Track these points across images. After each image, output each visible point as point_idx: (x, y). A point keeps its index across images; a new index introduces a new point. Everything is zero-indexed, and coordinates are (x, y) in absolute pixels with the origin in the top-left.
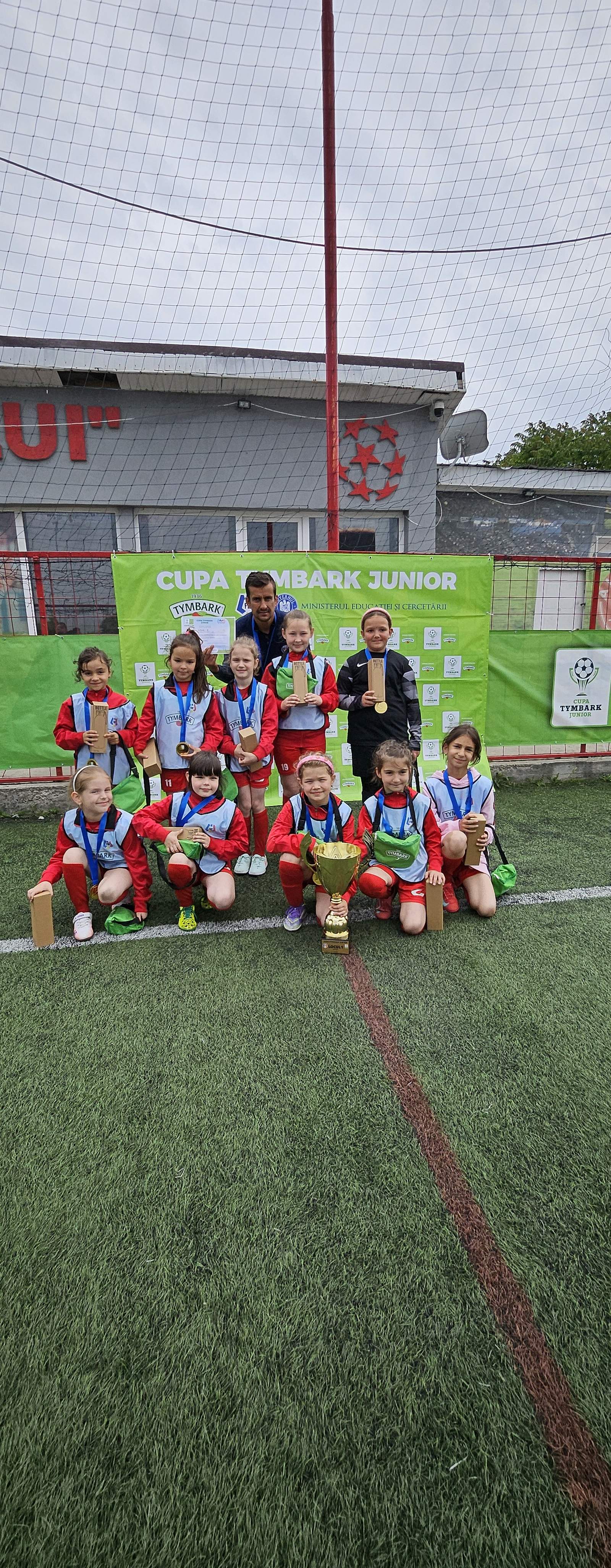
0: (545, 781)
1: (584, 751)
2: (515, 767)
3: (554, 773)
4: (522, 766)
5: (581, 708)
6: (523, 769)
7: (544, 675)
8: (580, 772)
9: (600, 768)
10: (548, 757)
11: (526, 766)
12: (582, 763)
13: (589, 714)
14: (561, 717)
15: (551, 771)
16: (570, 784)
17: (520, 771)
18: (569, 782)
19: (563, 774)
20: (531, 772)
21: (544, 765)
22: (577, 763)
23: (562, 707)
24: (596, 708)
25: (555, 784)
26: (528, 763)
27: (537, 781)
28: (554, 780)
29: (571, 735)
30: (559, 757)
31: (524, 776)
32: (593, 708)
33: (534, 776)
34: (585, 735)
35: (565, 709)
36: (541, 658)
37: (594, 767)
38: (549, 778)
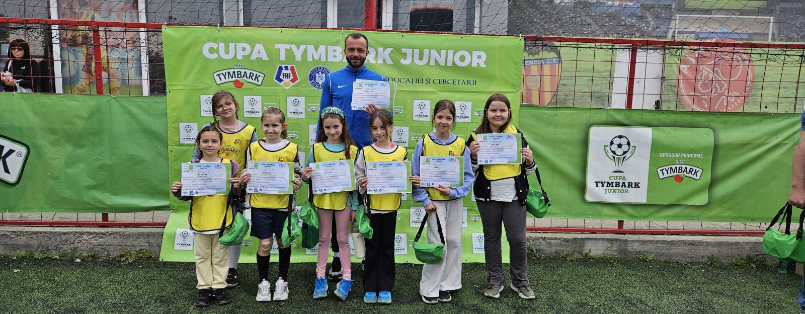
0: (577, 255)
1: (622, 228)
2: (544, 239)
3: (585, 248)
4: (552, 239)
5: (617, 184)
6: (552, 241)
7: (576, 151)
8: (614, 249)
9: (636, 247)
10: (582, 231)
11: (556, 239)
12: (617, 240)
13: (627, 192)
14: (595, 192)
15: (583, 246)
16: (603, 261)
17: (550, 244)
18: (602, 258)
19: (596, 249)
20: (561, 245)
21: (576, 239)
22: (611, 240)
23: (597, 183)
24: (633, 185)
25: (587, 260)
26: (559, 235)
27: (567, 255)
28: (586, 254)
29: (606, 211)
30: (593, 232)
31: (553, 249)
32: (630, 185)
33: (565, 250)
34: (623, 212)
35: (600, 185)
36: (575, 134)
37: (630, 245)
38: (581, 253)
